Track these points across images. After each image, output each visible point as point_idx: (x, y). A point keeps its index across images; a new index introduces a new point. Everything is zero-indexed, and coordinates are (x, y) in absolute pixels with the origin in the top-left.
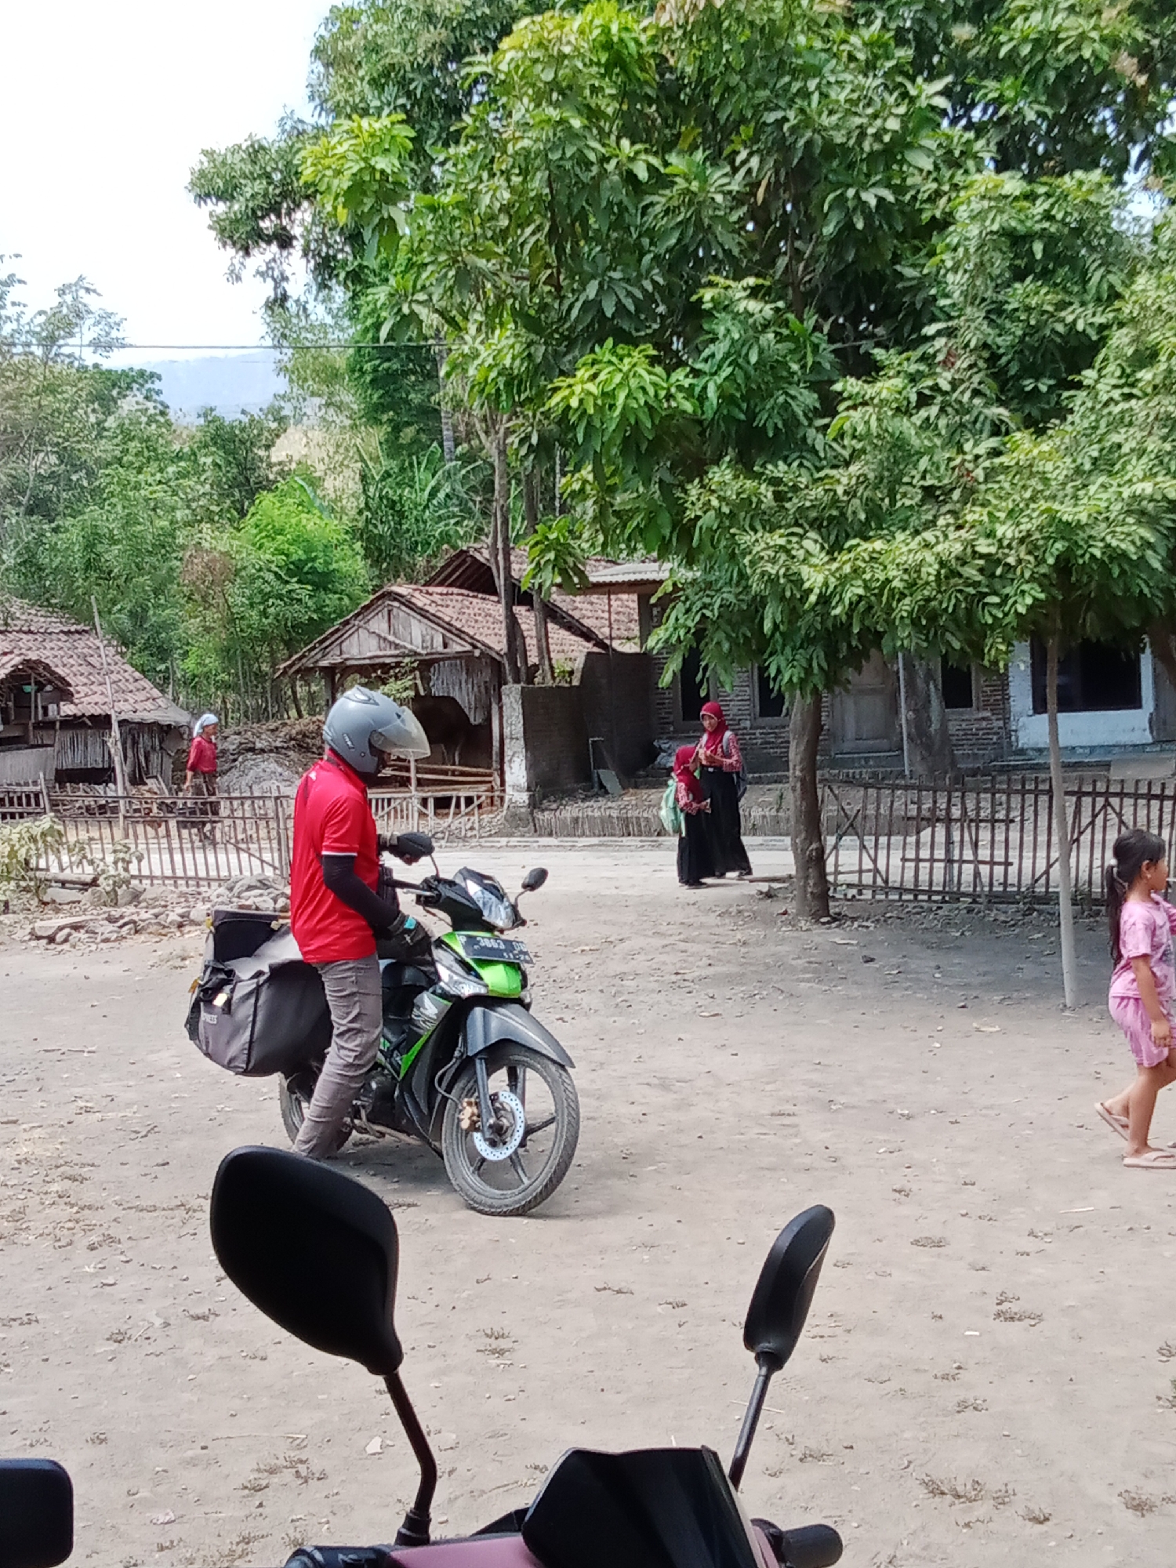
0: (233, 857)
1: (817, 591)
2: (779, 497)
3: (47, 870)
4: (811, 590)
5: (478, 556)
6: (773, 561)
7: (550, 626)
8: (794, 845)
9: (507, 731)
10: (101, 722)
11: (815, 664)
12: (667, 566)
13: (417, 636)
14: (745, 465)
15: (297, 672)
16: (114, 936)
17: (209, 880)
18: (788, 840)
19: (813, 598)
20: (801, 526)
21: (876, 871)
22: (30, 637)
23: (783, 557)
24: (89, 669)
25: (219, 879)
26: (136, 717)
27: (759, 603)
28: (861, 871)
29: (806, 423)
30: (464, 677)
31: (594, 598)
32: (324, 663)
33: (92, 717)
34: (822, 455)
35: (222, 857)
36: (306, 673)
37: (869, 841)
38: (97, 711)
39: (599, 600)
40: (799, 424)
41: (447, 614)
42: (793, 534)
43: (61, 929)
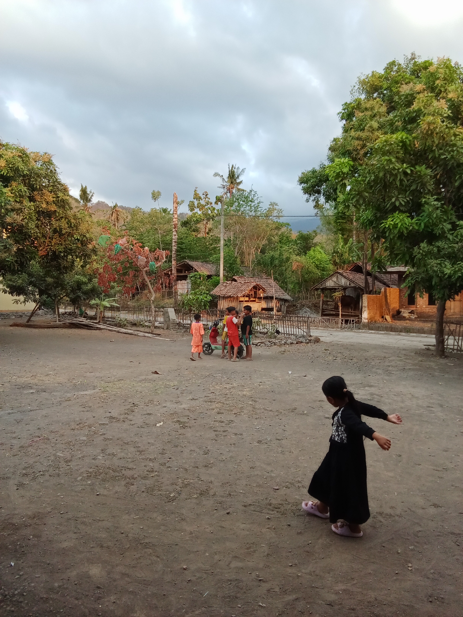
0: (297, 330)
1: (448, 274)
2: (439, 251)
3: (257, 329)
4: (446, 274)
5: (359, 264)
6: (436, 267)
7: (375, 281)
8: (436, 338)
9: (363, 305)
10: (272, 298)
11: (445, 293)
12: (407, 268)
13: (343, 282)
14: (430, 243)
15: (315, 289)
16: (270, 345)
17: (291, 334)
18: (434, 336)
19: (447, 276)
20: (444, 258)
21: (458, 345)
22: (258, 279)
23: (439, 266)
24: (270, 286)
25: (294, 335)
26: (279, 297)
27: (431, 278)
28: (454, 345)
29: (447, 232)
30: (354, 292)
31: (387, 275)
32: (321, 287)
33: (270, 297)
34: (451, 240)
35: (295, 330)
36: (317, 289)
37: (457, 338)
38: (271, 295)
39: (388, 276)
40: (445, 233)
41: (351, 277)
42: (442, 260)
43: (259, 343)
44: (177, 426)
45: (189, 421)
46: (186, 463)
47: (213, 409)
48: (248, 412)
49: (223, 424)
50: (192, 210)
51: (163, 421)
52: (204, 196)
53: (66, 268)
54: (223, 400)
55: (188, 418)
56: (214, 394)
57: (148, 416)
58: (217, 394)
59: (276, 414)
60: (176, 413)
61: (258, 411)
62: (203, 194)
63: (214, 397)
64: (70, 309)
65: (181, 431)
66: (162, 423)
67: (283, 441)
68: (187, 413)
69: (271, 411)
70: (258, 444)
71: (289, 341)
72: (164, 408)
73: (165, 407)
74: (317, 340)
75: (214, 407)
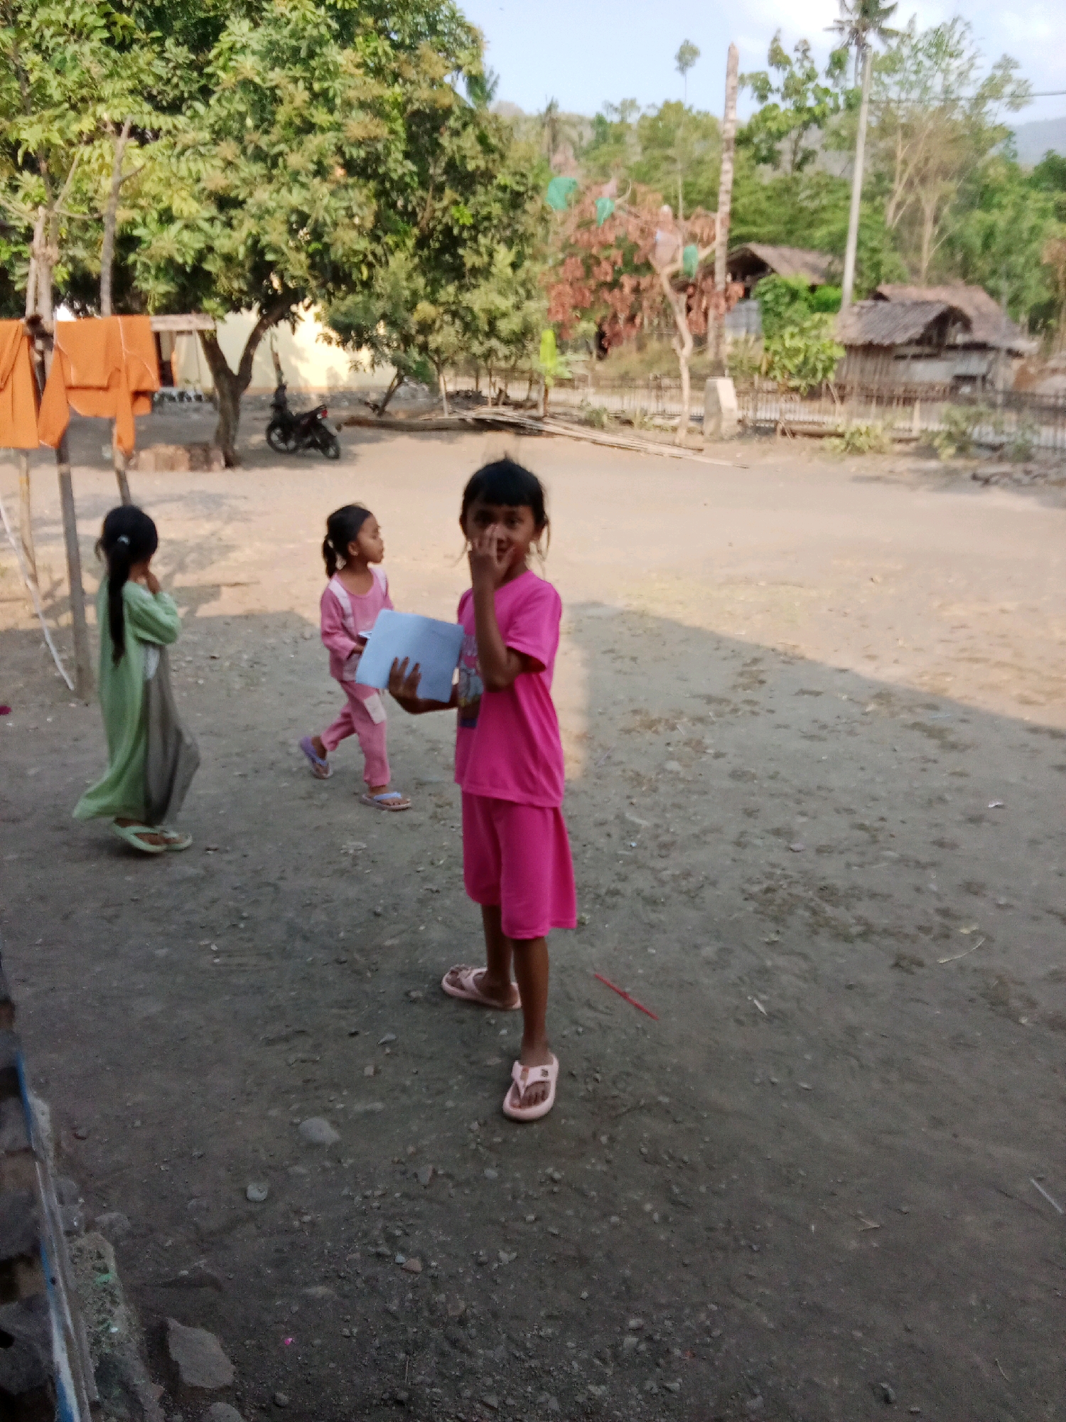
33: (981, 343)
38: (984, 340)
50: (763, 97)
52: (799, 55)
53: (475, 271)
62: (797, 50)
64: (466, 384)
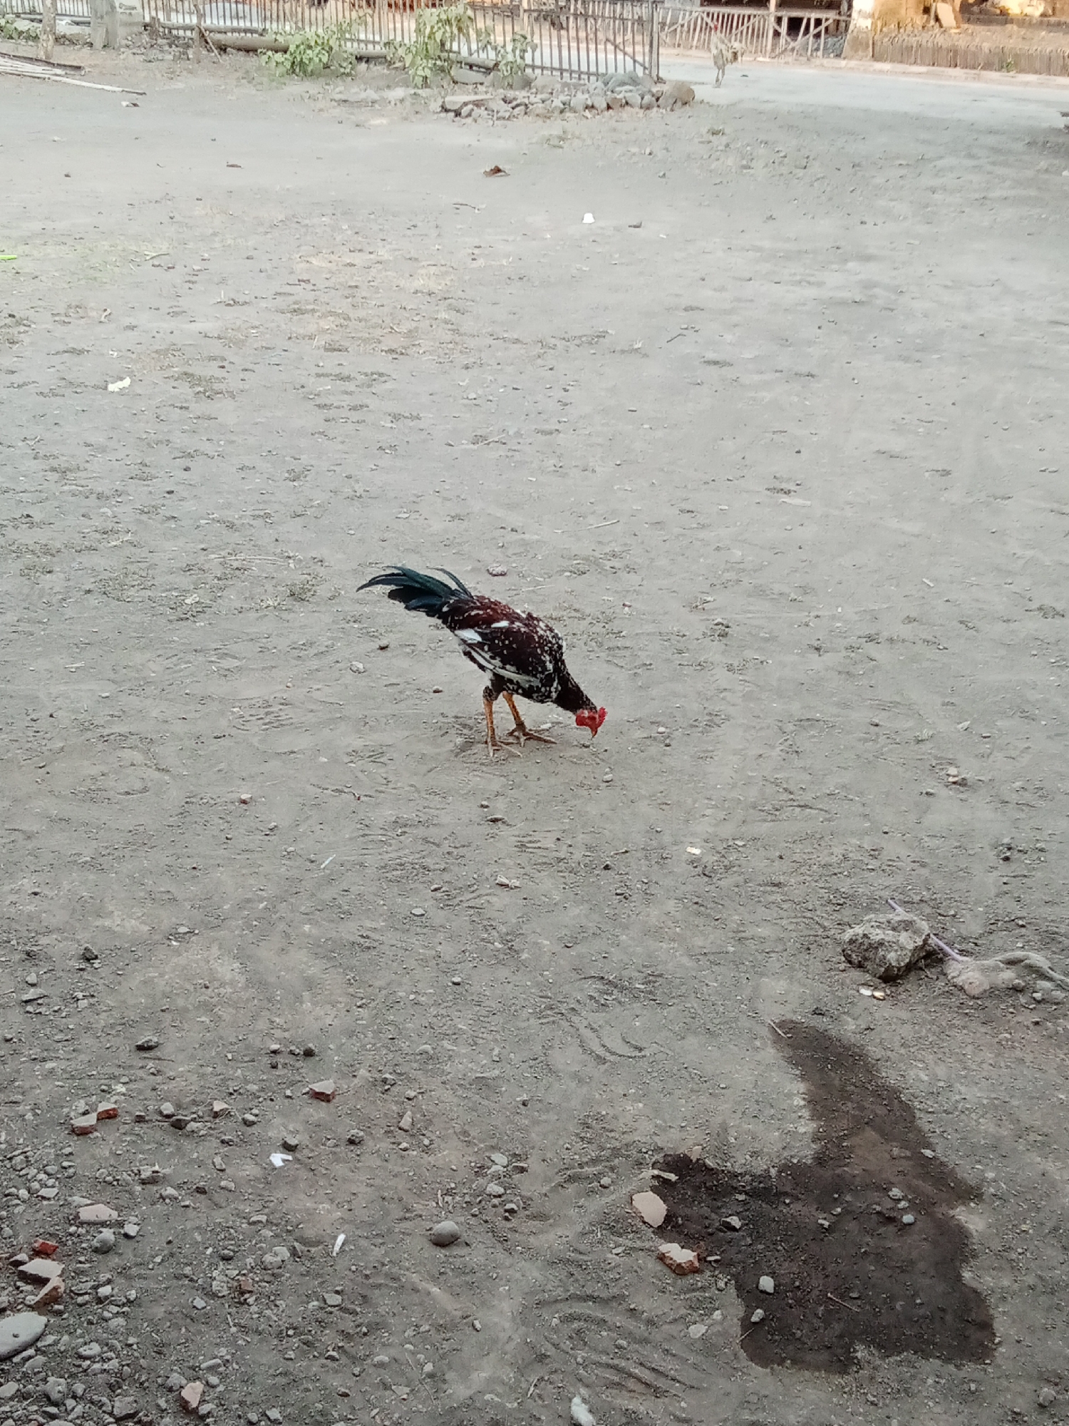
0: (611, 55)
3: (459, 52)
16: (507, 115)
17: (589, 74)
25: (597, 74)
35: (602, 55)
44: (185, 390)
45: (226, 375)
46: (228, 506)
47: (311, 337)
48: (437, 344)
49: (351, 386)
51: (131, 374)
54: (343, 306)
55: (223, 367)
56: (310, 287)
57: (76, 359)
58: (321, 284)
59: (538, 350)
60: (173, 349)
61: (472, 343)
63: (310, 297)
65: (200, 407)
66: (127, 382)
67: (561, 435)
68: (216, 348)
69: (517, 341)
70: (476, 447)
71: (580, 99)
72: (130, 333)
73: (132, 328)
74: (684, 98)
75: (312, 328)
